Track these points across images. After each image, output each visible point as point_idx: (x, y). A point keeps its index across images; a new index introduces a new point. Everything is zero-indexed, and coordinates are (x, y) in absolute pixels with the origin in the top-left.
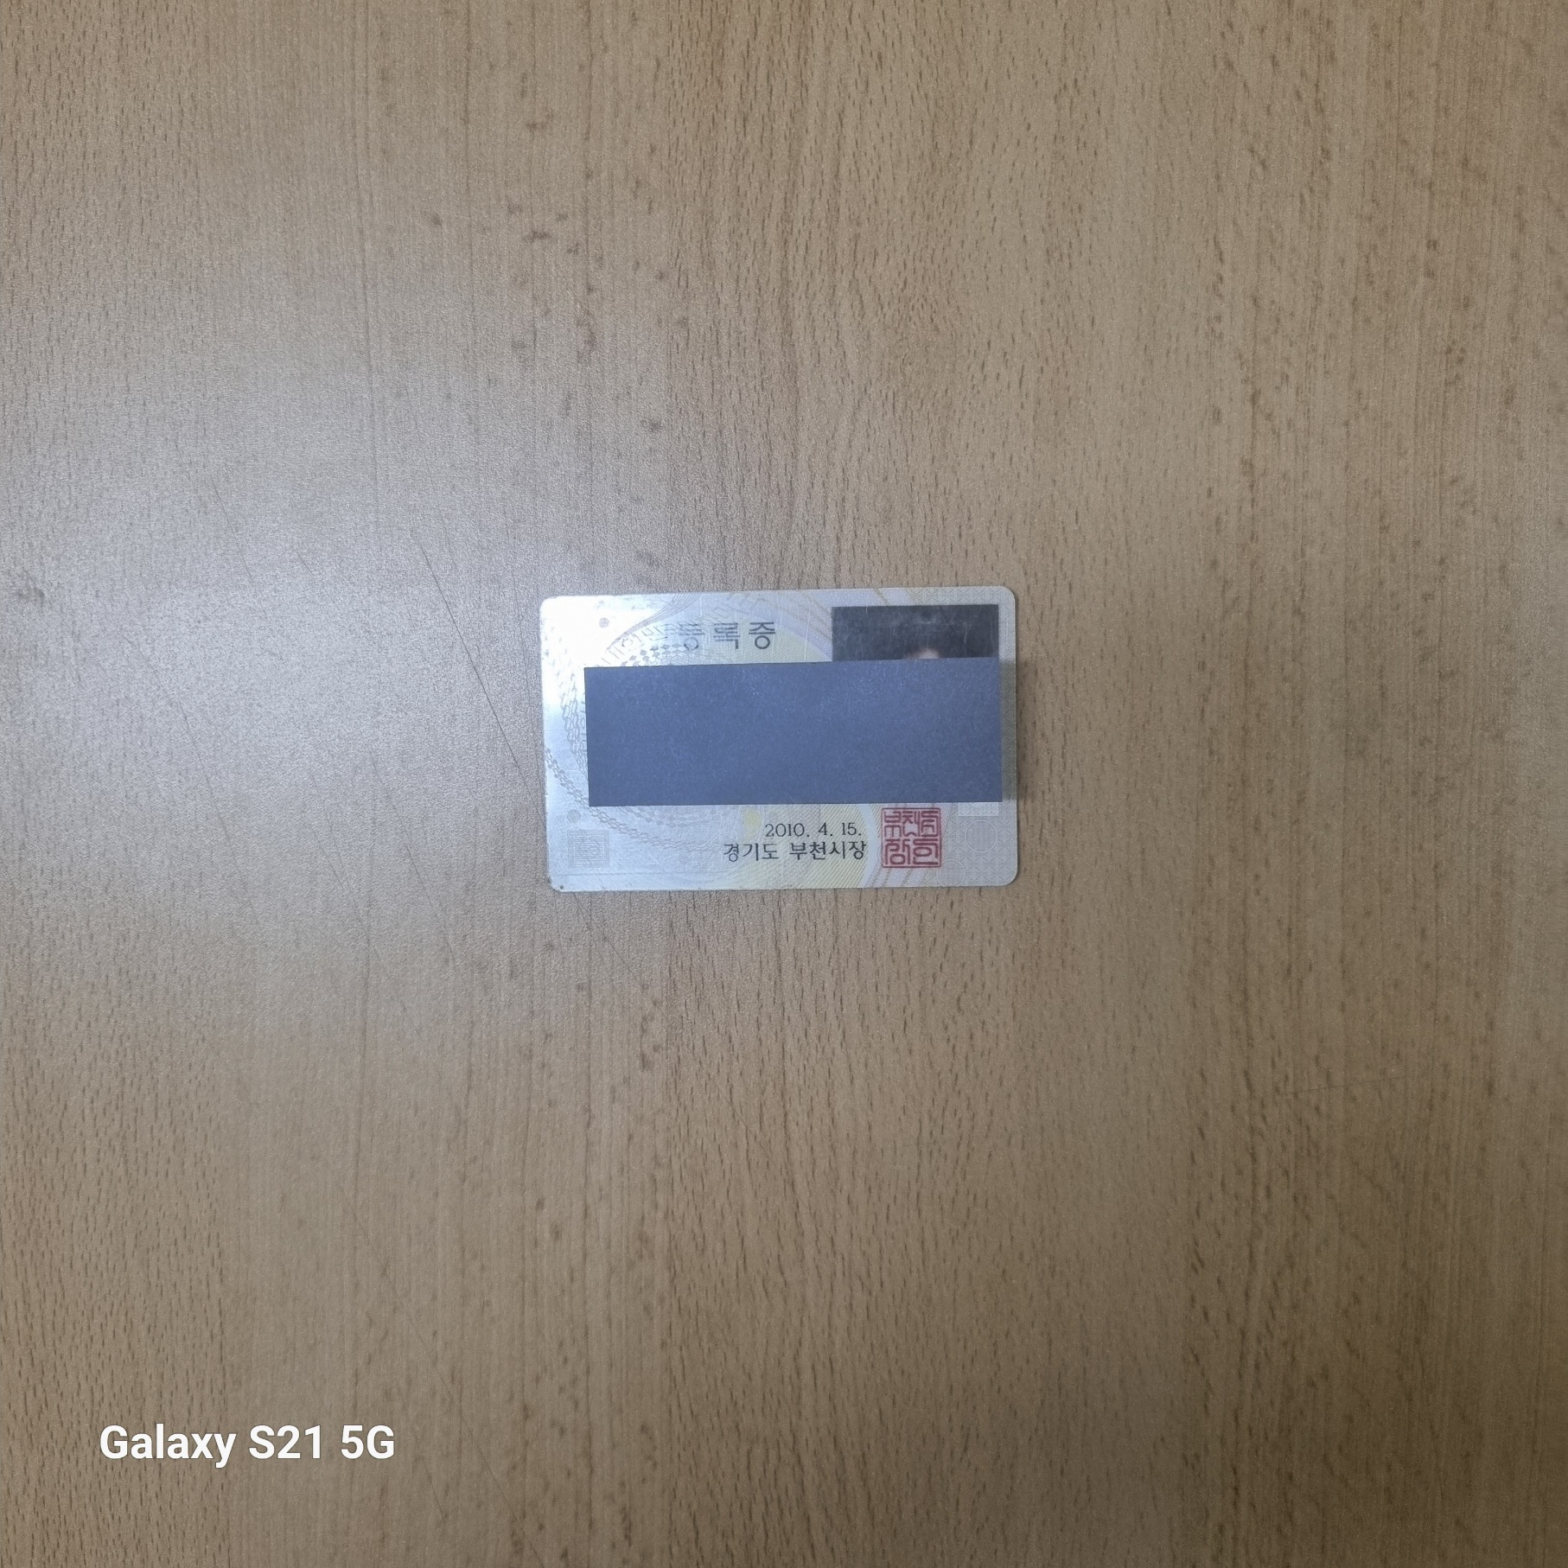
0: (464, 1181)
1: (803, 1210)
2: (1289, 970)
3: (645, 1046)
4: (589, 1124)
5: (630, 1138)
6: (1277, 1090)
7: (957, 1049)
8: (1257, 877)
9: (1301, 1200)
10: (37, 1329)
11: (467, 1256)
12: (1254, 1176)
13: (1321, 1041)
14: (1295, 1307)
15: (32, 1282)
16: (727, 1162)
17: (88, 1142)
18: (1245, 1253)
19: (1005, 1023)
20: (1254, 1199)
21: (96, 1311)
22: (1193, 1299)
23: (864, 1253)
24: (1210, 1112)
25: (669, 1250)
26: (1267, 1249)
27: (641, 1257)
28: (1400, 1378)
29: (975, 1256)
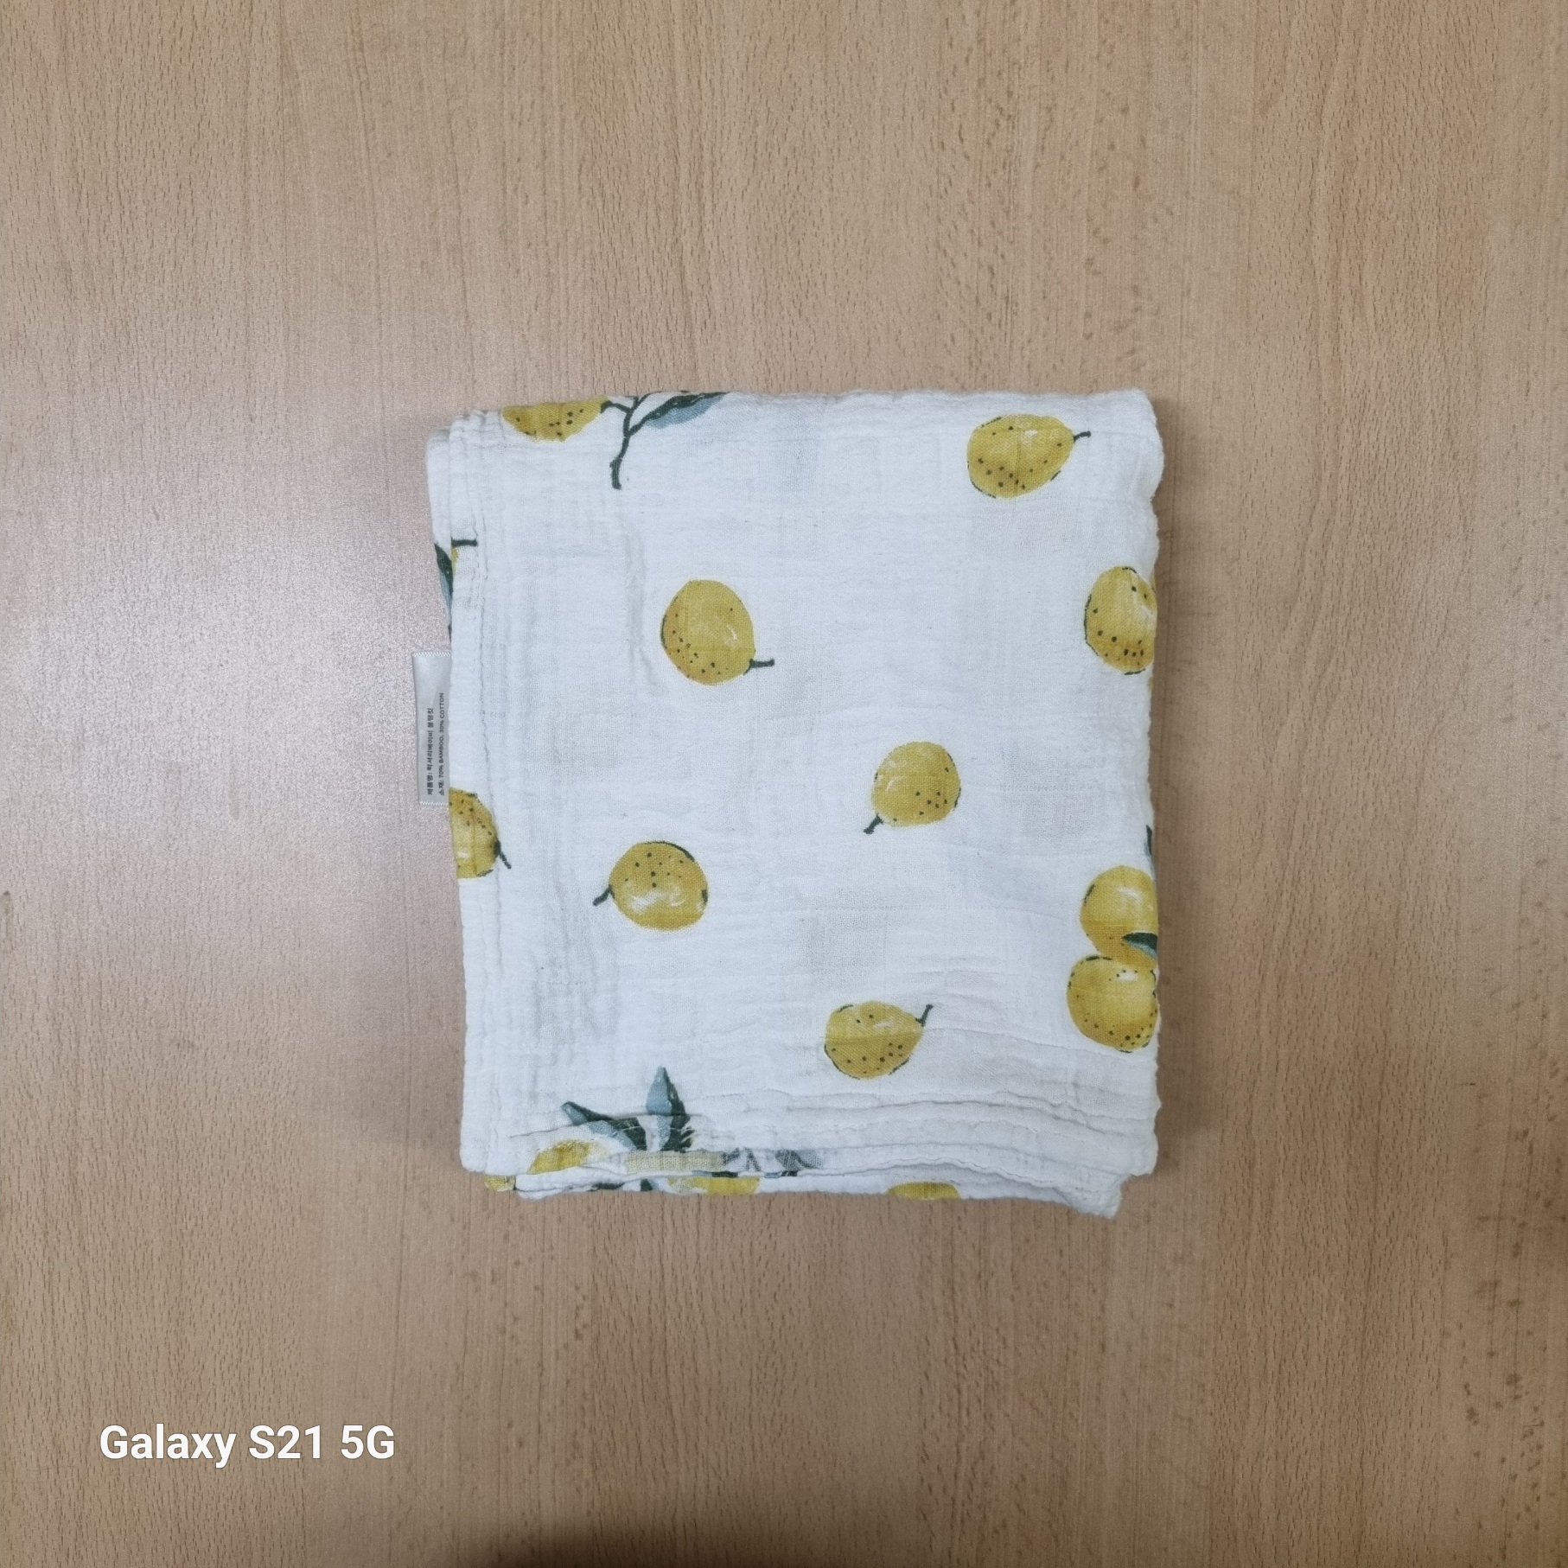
0: (461, 1411)
1: (678, 1426)
2: (980, 1276)
3: (578, 1325)
4: (541, 1375)
5: (568, 1382)
6: (972, 1349)
7: (774, 1326)
8: (959, 1218)
9: (988, 1417)
10: (183, 1510)
11: (463, 1458)
12: (960, 1403)
13: (1000, 1319)
14: (985, 1484)
15: (179, 1479)
16: (629, 1397)
17: (217, 1389)
18: (955, 1449)
19: (804, 1310)
20: (960, 1416)
21: (221, 1498)
22: (922, 1480)
23: (716, 1453)
24: (932, 1362)
25: (592, 1453)
26: (968, 1448)
27: (574, 1458)
28: (1050, 1526)
29: (786, 1454)
